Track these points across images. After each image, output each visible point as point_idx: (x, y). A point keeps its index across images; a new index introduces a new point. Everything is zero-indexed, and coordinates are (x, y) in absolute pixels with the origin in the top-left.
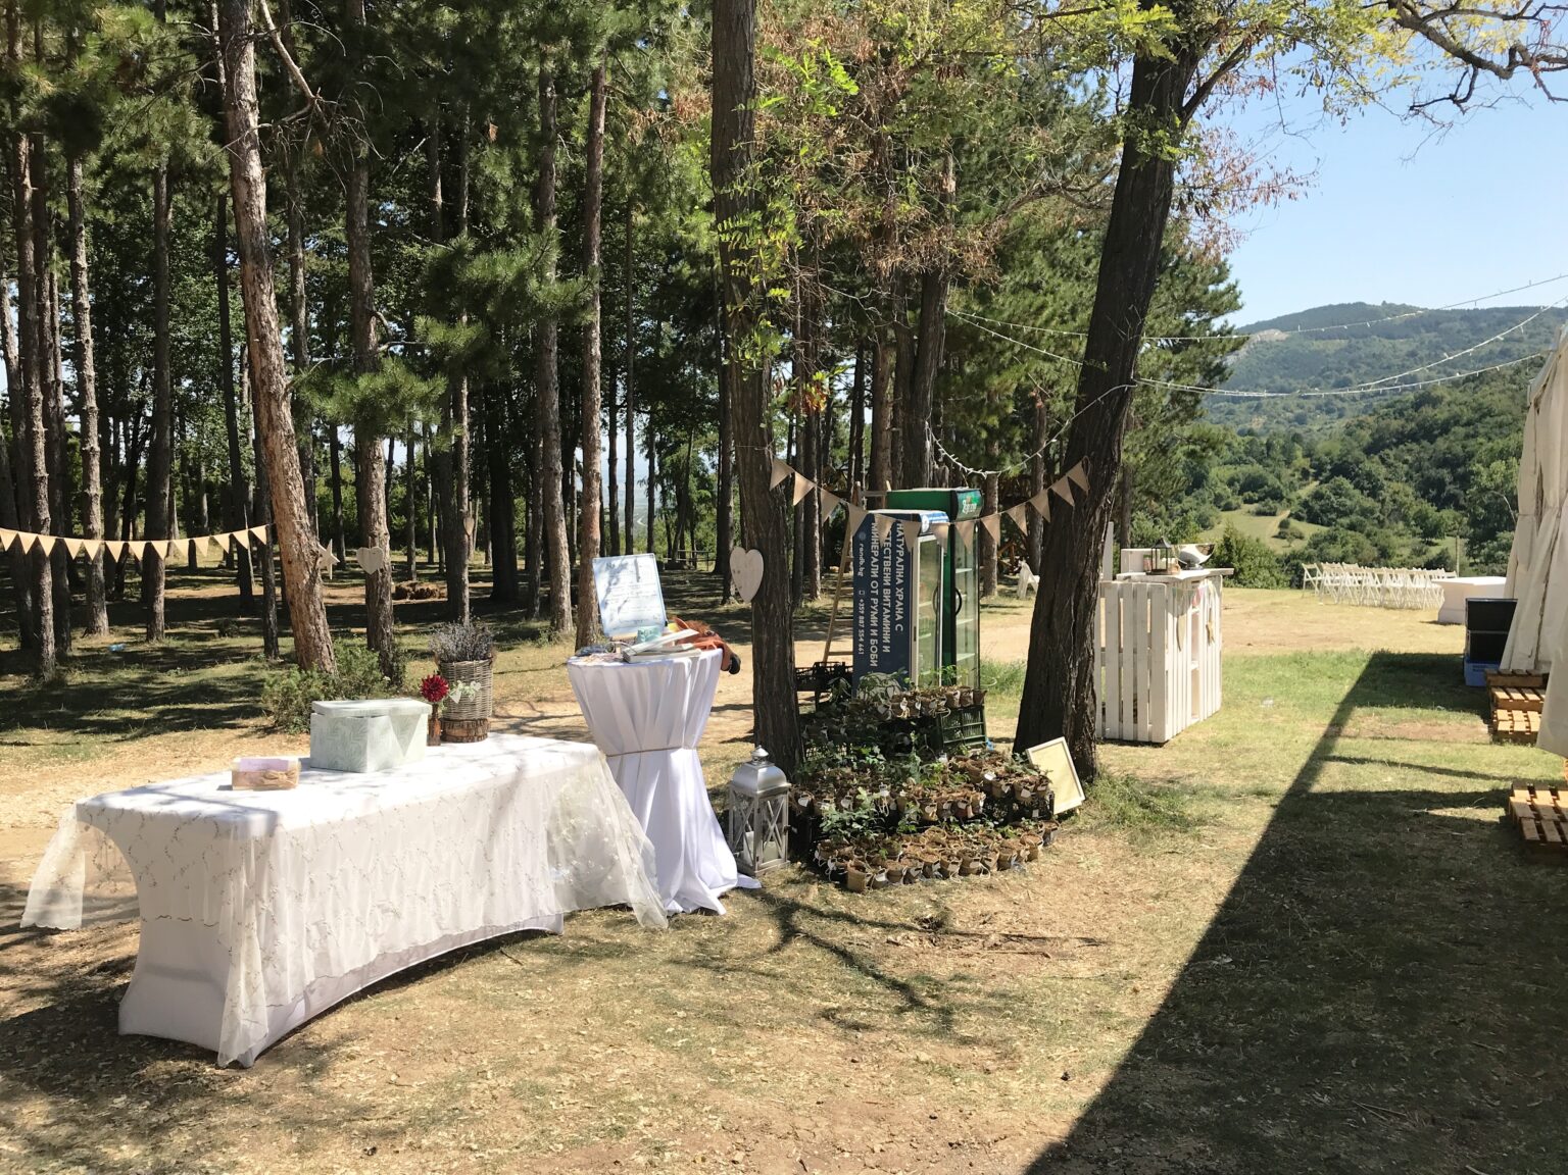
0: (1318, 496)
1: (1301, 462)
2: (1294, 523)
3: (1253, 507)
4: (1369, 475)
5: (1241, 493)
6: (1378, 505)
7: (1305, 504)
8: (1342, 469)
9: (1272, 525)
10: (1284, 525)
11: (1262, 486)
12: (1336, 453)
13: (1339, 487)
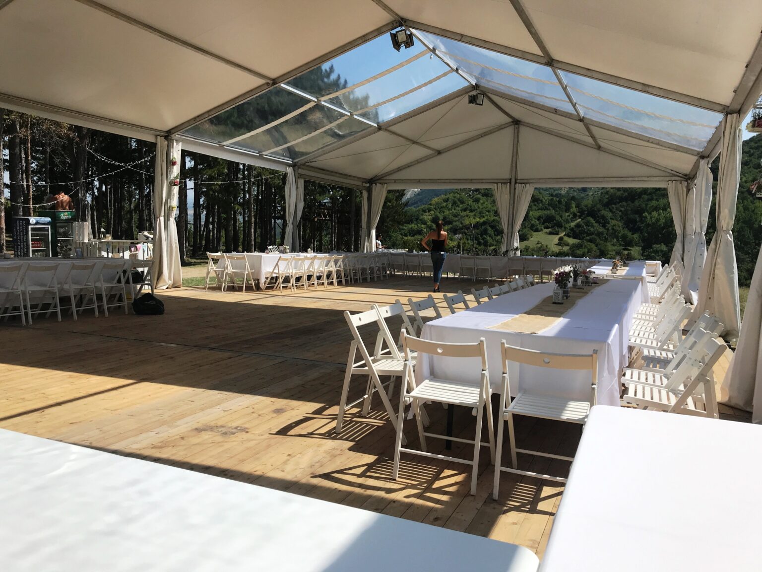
0: (578, 226)
2: (566, 238)
3: (548, 230)
4: (603, 217)
5: (543, 224)
6: (605, 231)
7: (572, 229)
8: (592, 213)
9: (556, 239)
10: (561, 239)
11: (553, 220)
12: (590, 206)
13: (588, 222)
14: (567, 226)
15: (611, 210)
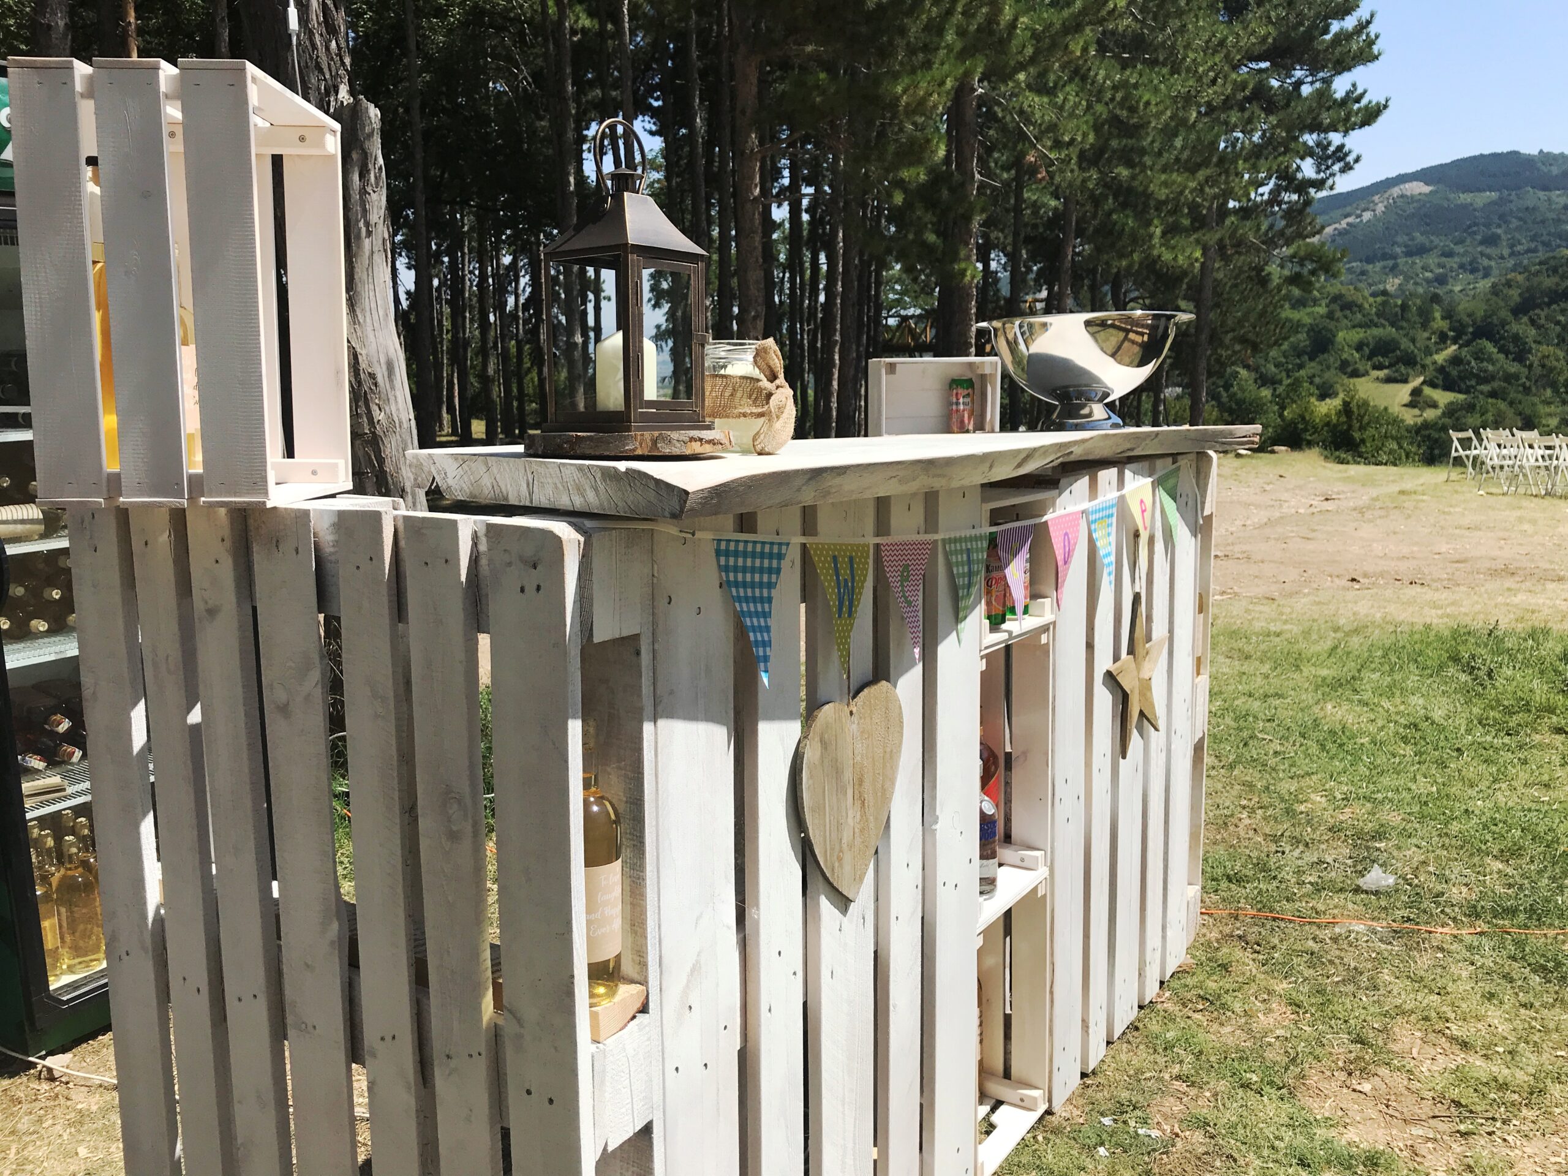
0: (1455, 360)
1: (1439, 323)
2: (1427, 391)
3: (1381, 374)
4: (1516, 338)
5: (1369, 358)
6: (1525, 371)
7: (1441, 370)
8: (1486, 330)
9: (1403, 392)
10: (1416, 392)
11: (1394, 351)
12: (1480, 314)
13: (1481, 351)
14: (1428, 361)
15: (1533, 322)
